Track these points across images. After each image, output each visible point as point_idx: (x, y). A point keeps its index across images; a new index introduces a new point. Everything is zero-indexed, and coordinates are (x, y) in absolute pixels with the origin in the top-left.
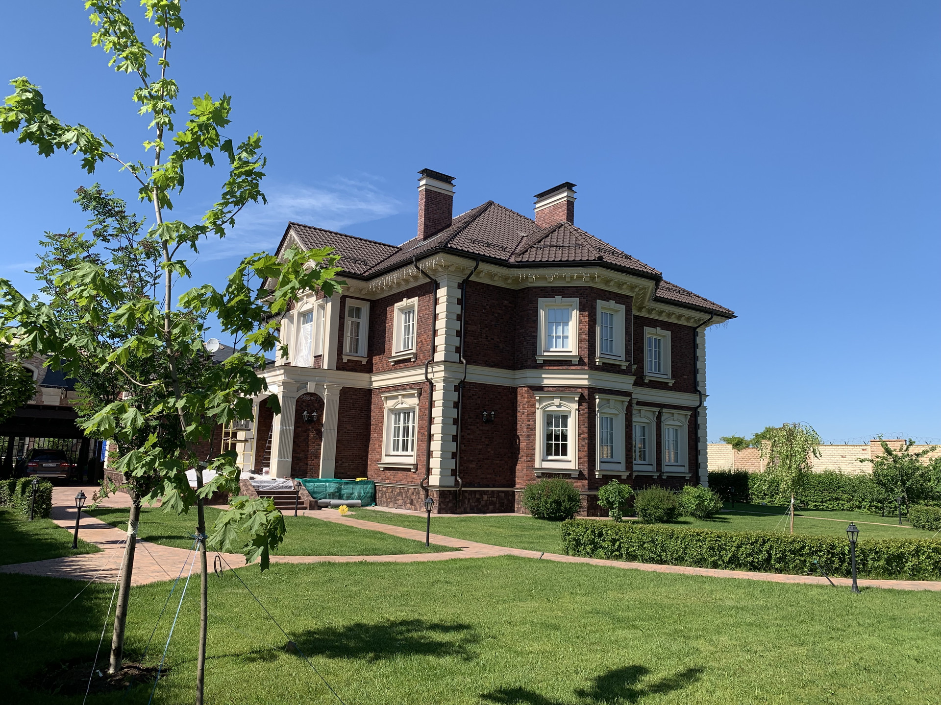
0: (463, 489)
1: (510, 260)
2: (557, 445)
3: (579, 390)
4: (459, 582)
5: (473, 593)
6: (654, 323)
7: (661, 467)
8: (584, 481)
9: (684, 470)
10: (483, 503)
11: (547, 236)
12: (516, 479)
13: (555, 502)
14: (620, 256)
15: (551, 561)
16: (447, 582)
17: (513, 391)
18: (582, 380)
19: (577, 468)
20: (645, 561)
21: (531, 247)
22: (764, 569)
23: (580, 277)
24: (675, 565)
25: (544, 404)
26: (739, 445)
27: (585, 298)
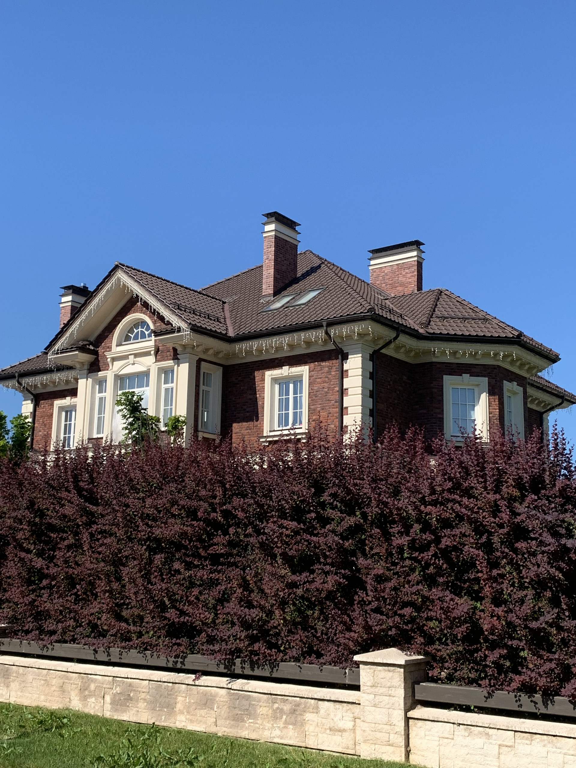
1: (420, 331)
11: (437, 304)
21: (431, 317)
27: (494, 378)
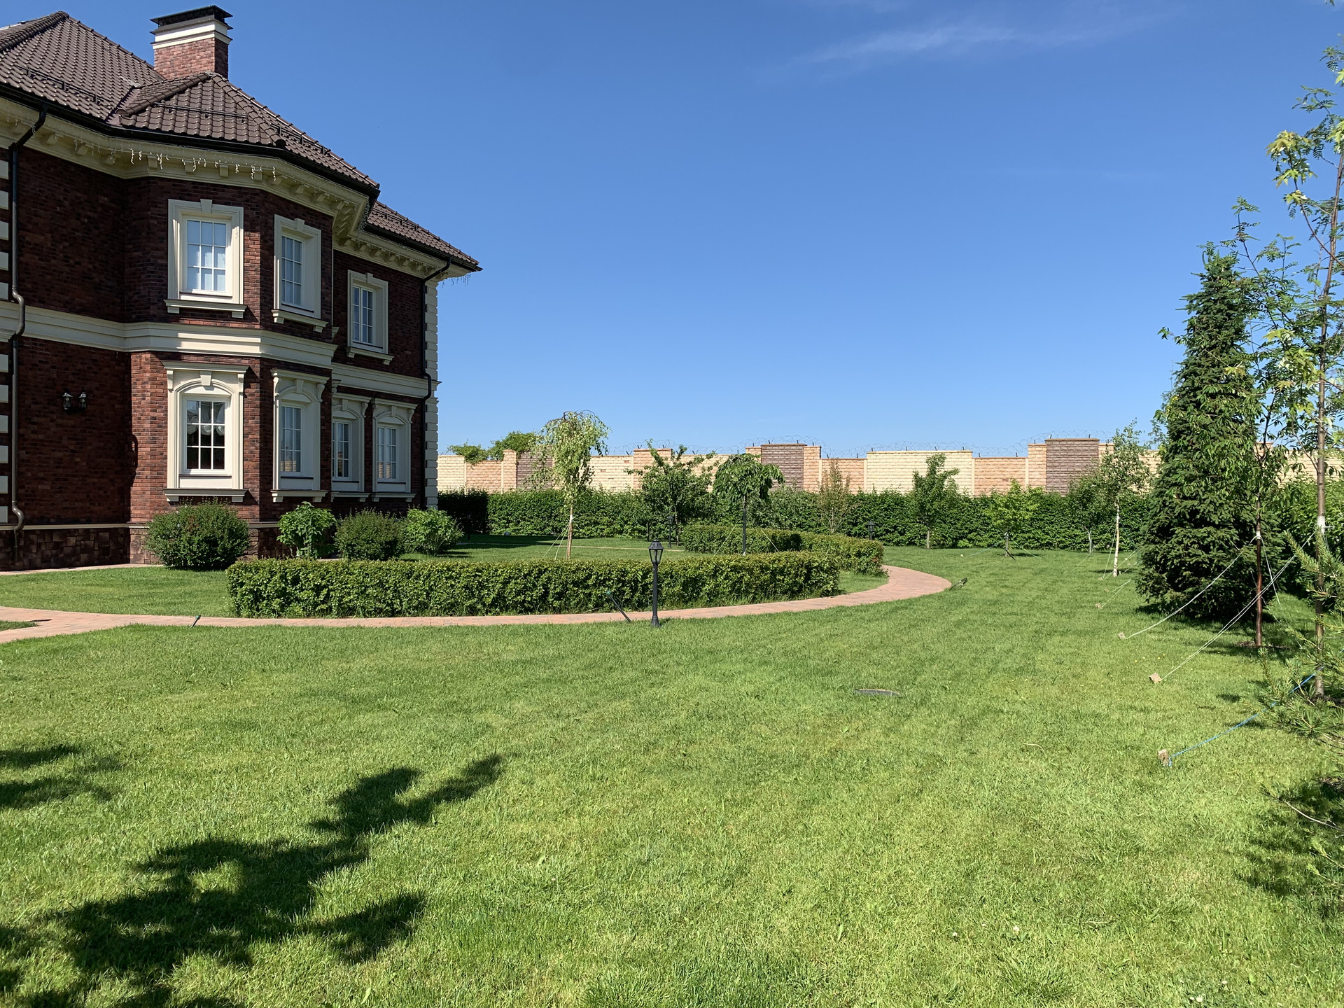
0: (26, 528)
1: (111, 122)
2: (206, 453)
3: (246, 361)
4: (41, 675)
5: (74, 690)
6: (364, 267)
7: (371, 485)
8: (253, 507)
9: (403, 489)
10: (67, 550)
11: (183, 91)
12: (132, 508)
13: (207, 540)
14: (312, 147)
15: (213, 627)
16: (15, 679)
17: (123, 360)
18: (249, 346)
19: (241, 488)
20: (367, 614)
21: (152, 105)
22: (539, 610)
23: (246, 172)
24: (414, 615)
25: (183, 383)
26: (474, 456)
27: (254, 209)
